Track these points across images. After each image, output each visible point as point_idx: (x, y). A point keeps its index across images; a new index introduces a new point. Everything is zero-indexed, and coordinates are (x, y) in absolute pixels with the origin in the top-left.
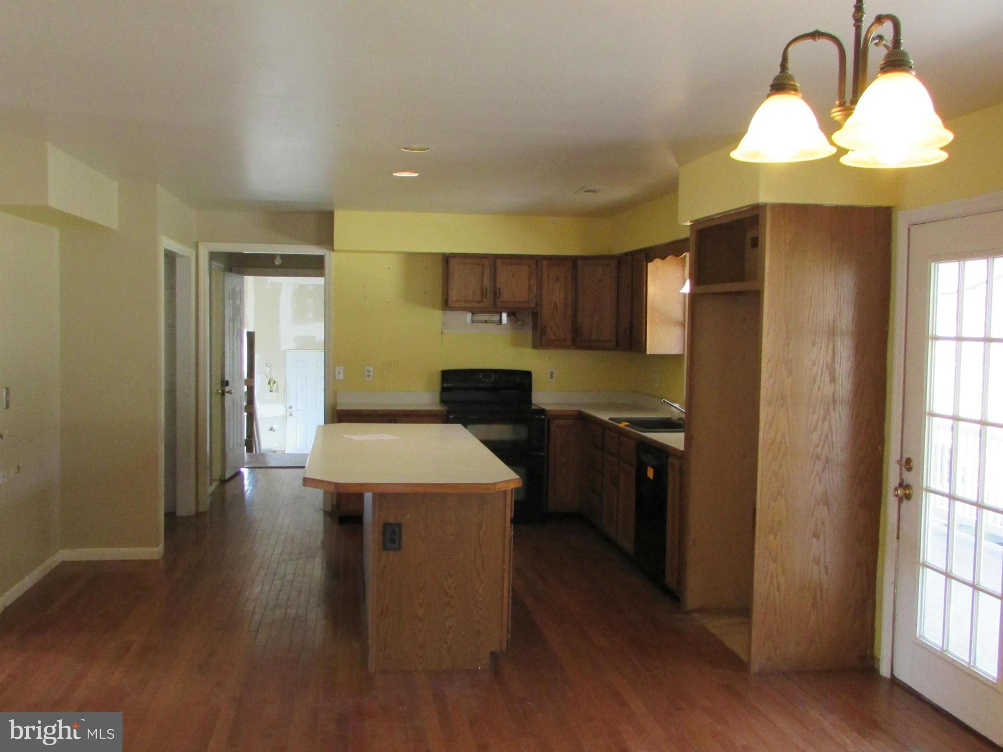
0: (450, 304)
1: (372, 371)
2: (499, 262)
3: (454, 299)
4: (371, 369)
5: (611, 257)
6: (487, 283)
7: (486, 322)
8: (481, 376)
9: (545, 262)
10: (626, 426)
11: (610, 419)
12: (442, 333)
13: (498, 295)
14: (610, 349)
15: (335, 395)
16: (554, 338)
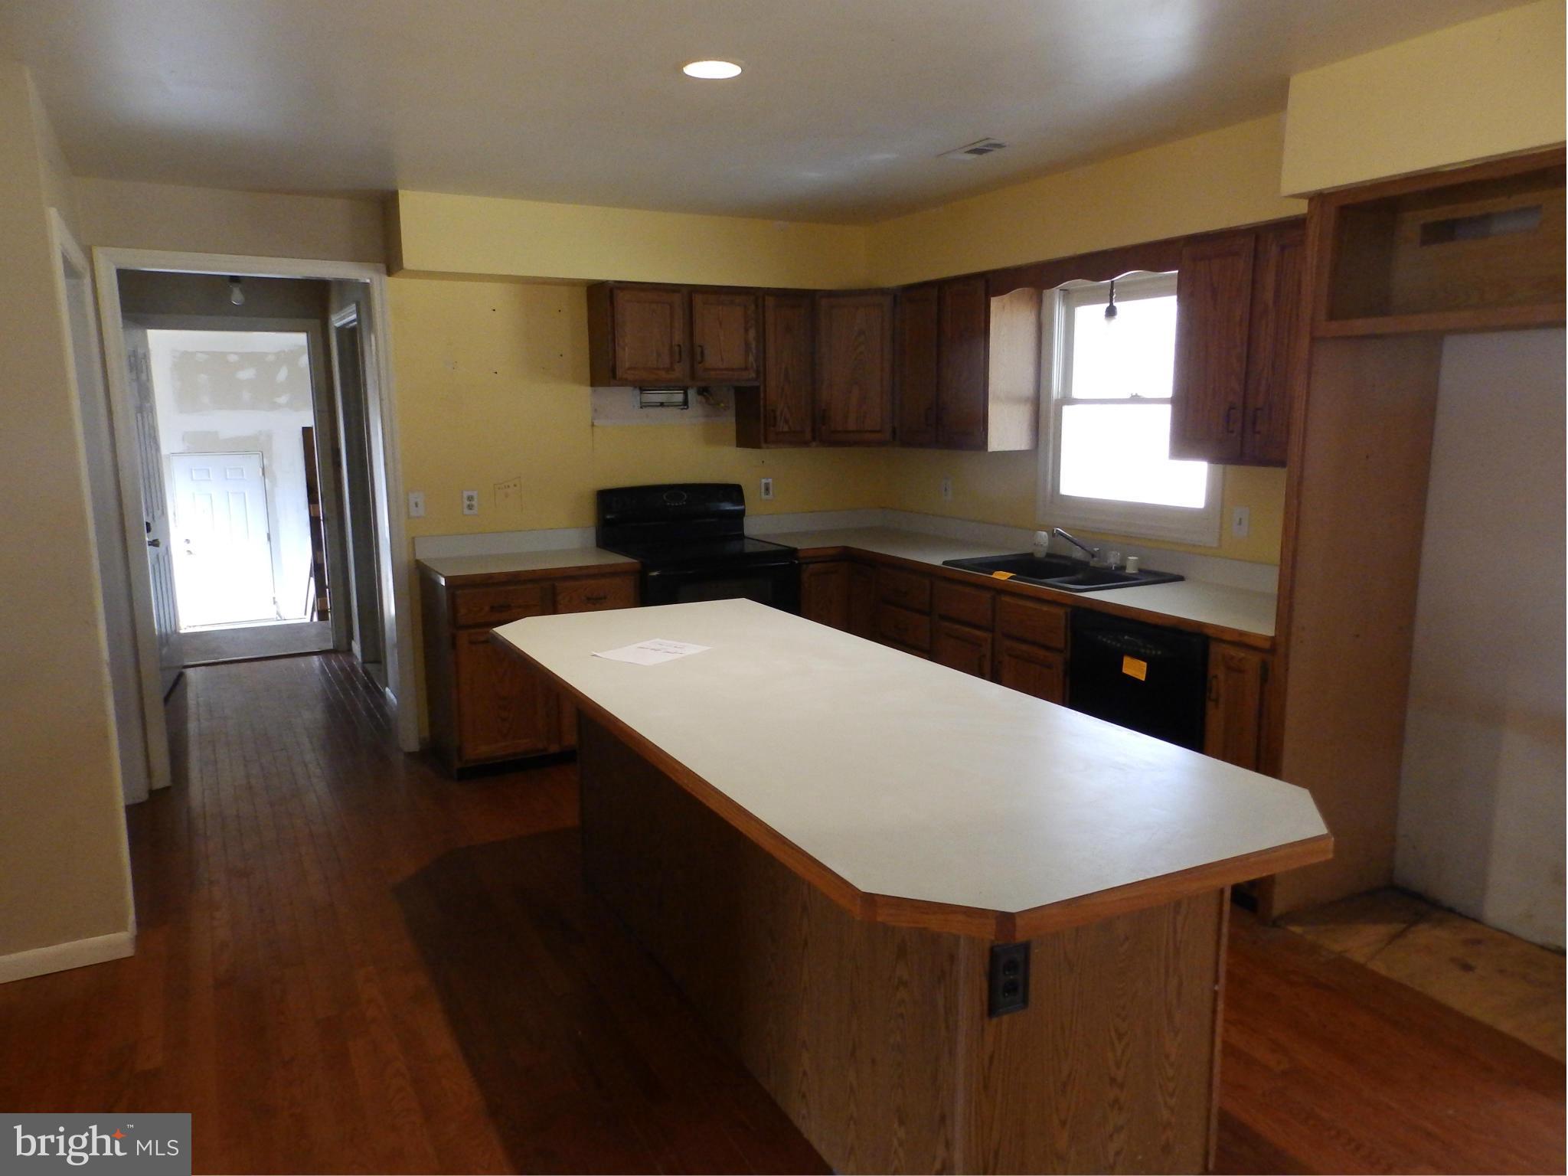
0: (619, 373)
1: (475, 497)
2: (698, 299)
3: (627, 365)
4: (475, 494)
5: (882, 292)
6: (678, 337)
7: (662, 405)
8: (665, 498)
9: (770, 301)
10: (1011, 578)
11: (945, 563)
12: (593, 425)
13: (699, 358)
14: (881, 444)
15: (413, 541)
16: (786, 429)
